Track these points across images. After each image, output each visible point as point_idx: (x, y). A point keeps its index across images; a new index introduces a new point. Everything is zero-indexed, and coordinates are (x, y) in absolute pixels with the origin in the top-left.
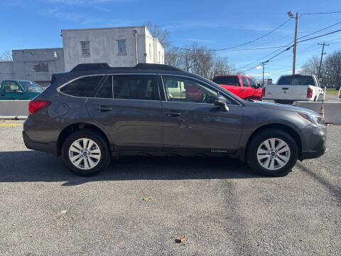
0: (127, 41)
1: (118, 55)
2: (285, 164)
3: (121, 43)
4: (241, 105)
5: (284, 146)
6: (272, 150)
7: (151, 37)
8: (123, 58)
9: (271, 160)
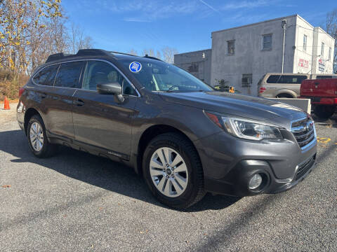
0: (274, 36)
1: (263, 51)
2: (183, 192)
4: (139, 96)
5: (181, 163)
6: (168, 165)
7: (310, 27)
8: (268, 54)
9: (166, 181)
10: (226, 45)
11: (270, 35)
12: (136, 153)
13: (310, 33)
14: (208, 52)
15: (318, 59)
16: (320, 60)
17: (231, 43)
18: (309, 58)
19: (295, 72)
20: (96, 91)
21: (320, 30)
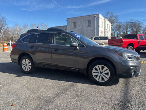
0: (91, 21)
1: (87, 27)
2: (107, 79)
3: (89, 22)
4: (86, 47)
5: (107, 70)
6: (100, 71)
7: (103, 18)
8: (89, 28)
9: (100, 77)
10: (73, 24)
11: (90, 21)
12: (86, 68)
13: (103, 21)
14: (66, 26)
15: (106, 30)
16: (107, 31)
17: (75, 23)
18: (103, 30)
19: (100, 36)
20: (69, 45)
21: (107, 20)
